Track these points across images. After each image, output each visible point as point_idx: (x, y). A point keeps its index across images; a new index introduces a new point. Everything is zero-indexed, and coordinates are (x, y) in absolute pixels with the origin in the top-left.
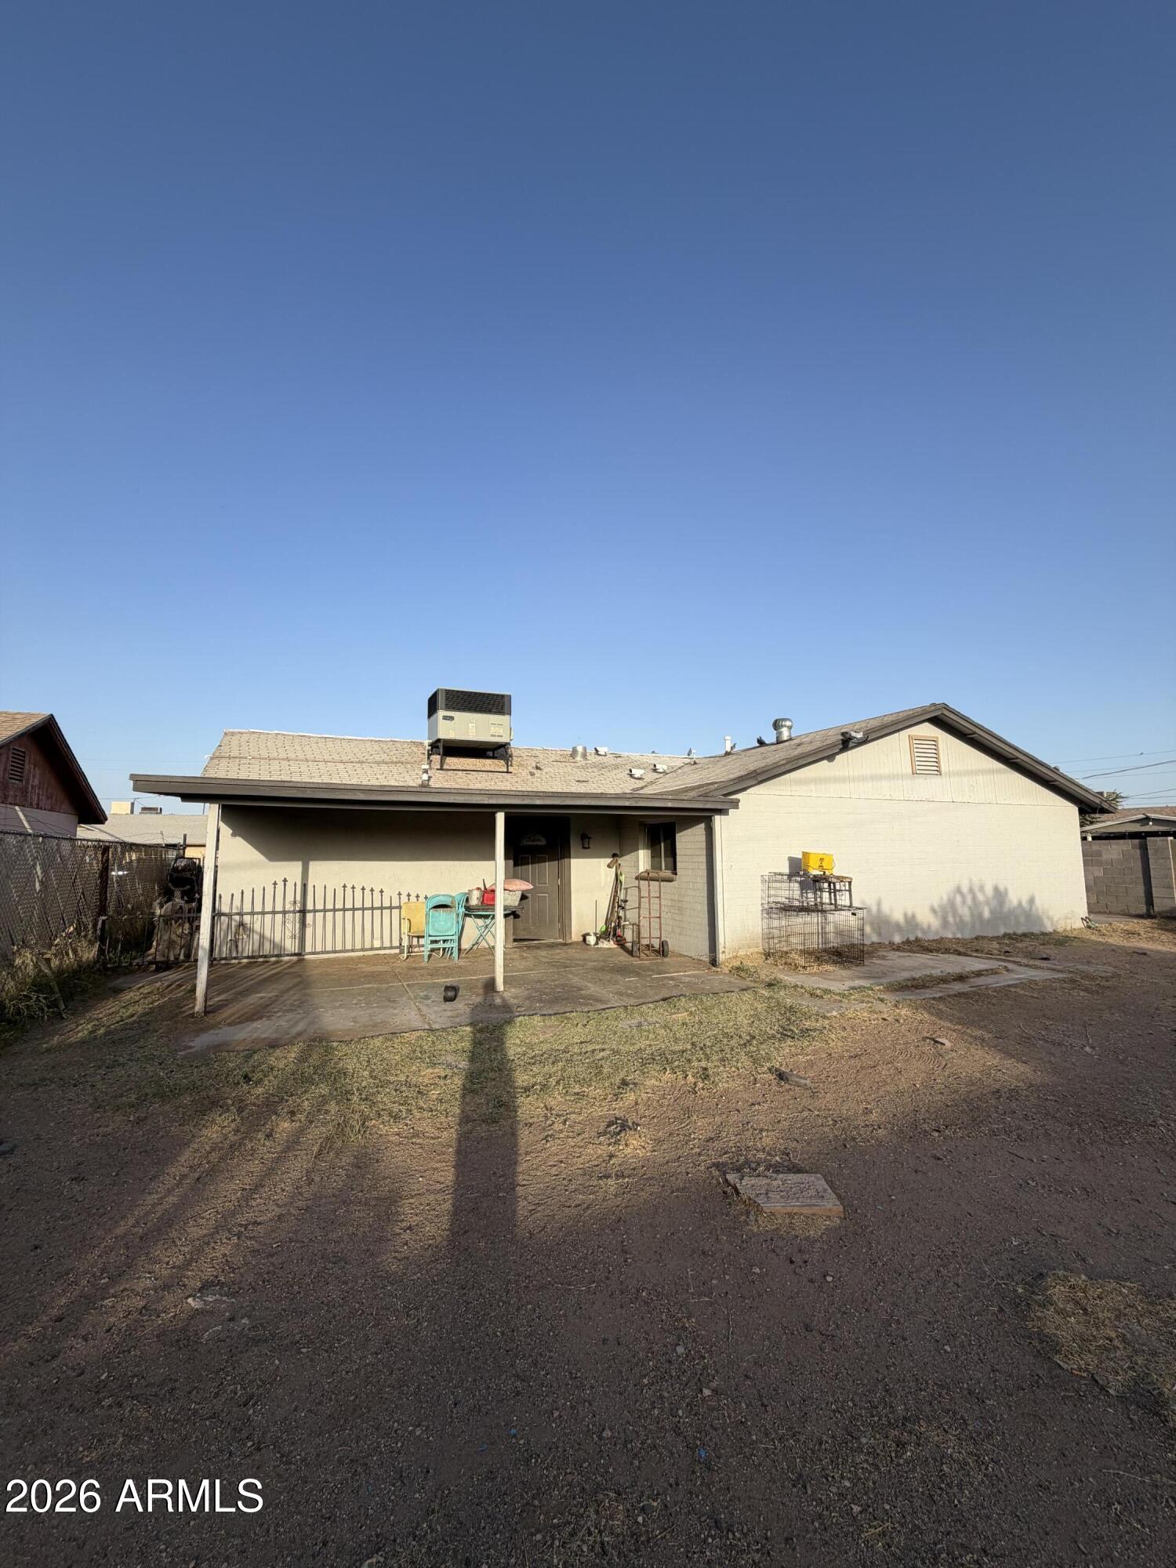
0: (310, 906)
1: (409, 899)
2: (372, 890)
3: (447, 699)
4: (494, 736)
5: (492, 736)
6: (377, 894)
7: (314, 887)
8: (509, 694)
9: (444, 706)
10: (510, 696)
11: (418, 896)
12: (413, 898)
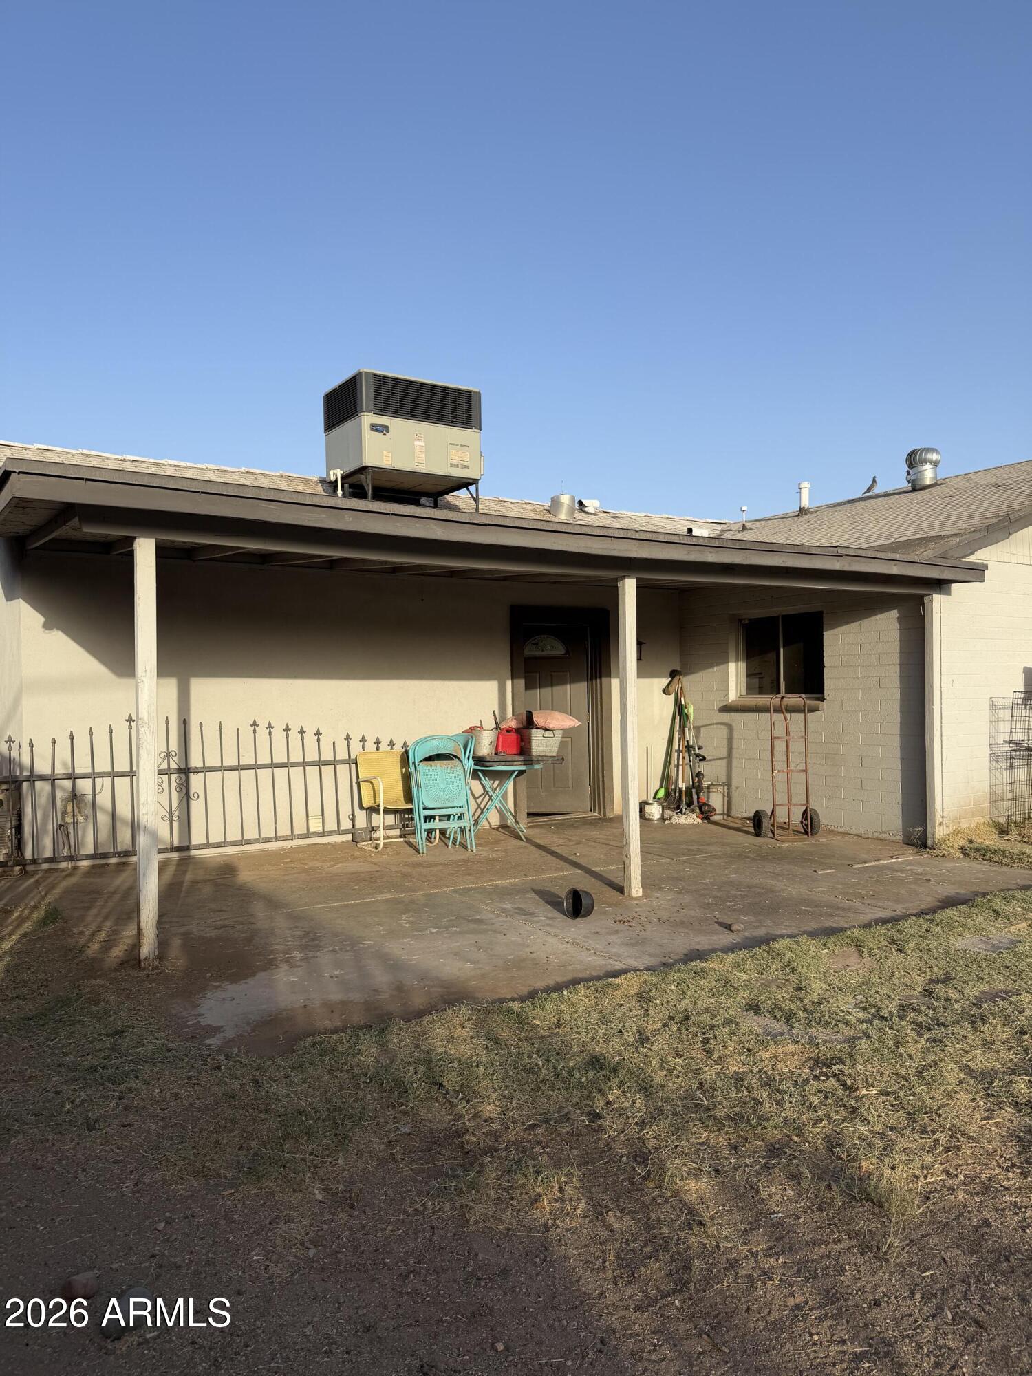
0: (195, 762)
1: (363, 748)
2: (302, 731)
3: (377, 393)
4: (456, 466)
5: (453, 465)
6: (310, 739)
7: (201, 725)
8: (476, 390)
9: (372, 406)
10: (478, 394)
11: (378, 742)
12: (370, 746)
